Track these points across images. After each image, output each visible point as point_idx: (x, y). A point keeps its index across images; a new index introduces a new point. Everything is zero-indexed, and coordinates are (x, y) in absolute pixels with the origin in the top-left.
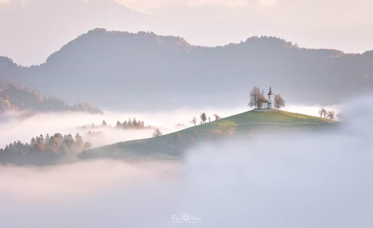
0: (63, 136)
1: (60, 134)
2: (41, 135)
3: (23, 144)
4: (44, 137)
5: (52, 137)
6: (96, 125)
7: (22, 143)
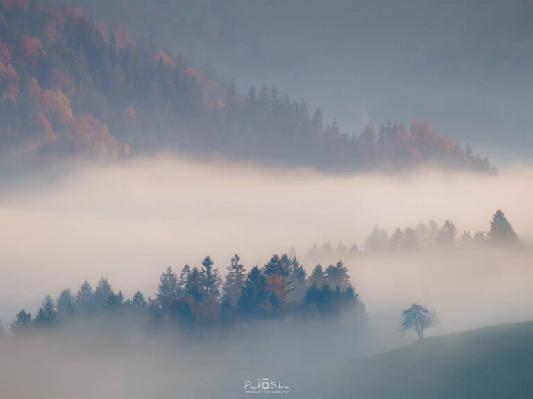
0: (309, 270)
1: (295, 262)
2: (207, 262)
3: (120, 295)
4: (222, 269)
5: (255, 271)
6: (459, 232)
7: (116, 293)
